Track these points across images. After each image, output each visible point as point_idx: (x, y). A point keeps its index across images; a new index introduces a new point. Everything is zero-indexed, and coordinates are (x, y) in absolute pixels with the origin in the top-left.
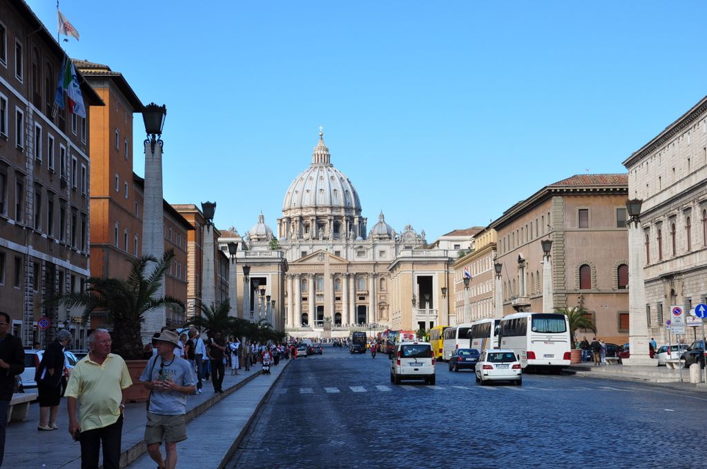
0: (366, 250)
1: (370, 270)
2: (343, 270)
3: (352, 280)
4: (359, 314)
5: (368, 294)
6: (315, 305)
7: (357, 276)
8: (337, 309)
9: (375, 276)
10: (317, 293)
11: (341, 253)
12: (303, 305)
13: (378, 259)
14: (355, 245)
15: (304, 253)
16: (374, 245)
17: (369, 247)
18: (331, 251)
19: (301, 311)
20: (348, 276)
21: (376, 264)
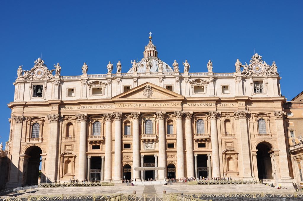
0: (205, 85)
1: (211, 108)
2: (176, 107)
3: (188, 121)
4: (198, 166)
5: (209, 140)
6: (140, 153)
7: (195, 116)
8: (169, 159)
9: (218, 116)
10: (143, 138)
11: (174, 89)
12: (124, 154)
13: (220, 94)
14: (190, 78)
15: (127, 88)
16: (215, 79)
17: (208, 80)
18: (162, 86)
19: (122, 163)
20: (184, 116)
21: (218, 101)
